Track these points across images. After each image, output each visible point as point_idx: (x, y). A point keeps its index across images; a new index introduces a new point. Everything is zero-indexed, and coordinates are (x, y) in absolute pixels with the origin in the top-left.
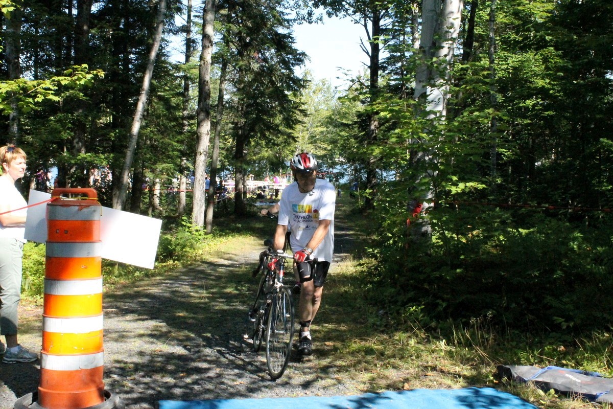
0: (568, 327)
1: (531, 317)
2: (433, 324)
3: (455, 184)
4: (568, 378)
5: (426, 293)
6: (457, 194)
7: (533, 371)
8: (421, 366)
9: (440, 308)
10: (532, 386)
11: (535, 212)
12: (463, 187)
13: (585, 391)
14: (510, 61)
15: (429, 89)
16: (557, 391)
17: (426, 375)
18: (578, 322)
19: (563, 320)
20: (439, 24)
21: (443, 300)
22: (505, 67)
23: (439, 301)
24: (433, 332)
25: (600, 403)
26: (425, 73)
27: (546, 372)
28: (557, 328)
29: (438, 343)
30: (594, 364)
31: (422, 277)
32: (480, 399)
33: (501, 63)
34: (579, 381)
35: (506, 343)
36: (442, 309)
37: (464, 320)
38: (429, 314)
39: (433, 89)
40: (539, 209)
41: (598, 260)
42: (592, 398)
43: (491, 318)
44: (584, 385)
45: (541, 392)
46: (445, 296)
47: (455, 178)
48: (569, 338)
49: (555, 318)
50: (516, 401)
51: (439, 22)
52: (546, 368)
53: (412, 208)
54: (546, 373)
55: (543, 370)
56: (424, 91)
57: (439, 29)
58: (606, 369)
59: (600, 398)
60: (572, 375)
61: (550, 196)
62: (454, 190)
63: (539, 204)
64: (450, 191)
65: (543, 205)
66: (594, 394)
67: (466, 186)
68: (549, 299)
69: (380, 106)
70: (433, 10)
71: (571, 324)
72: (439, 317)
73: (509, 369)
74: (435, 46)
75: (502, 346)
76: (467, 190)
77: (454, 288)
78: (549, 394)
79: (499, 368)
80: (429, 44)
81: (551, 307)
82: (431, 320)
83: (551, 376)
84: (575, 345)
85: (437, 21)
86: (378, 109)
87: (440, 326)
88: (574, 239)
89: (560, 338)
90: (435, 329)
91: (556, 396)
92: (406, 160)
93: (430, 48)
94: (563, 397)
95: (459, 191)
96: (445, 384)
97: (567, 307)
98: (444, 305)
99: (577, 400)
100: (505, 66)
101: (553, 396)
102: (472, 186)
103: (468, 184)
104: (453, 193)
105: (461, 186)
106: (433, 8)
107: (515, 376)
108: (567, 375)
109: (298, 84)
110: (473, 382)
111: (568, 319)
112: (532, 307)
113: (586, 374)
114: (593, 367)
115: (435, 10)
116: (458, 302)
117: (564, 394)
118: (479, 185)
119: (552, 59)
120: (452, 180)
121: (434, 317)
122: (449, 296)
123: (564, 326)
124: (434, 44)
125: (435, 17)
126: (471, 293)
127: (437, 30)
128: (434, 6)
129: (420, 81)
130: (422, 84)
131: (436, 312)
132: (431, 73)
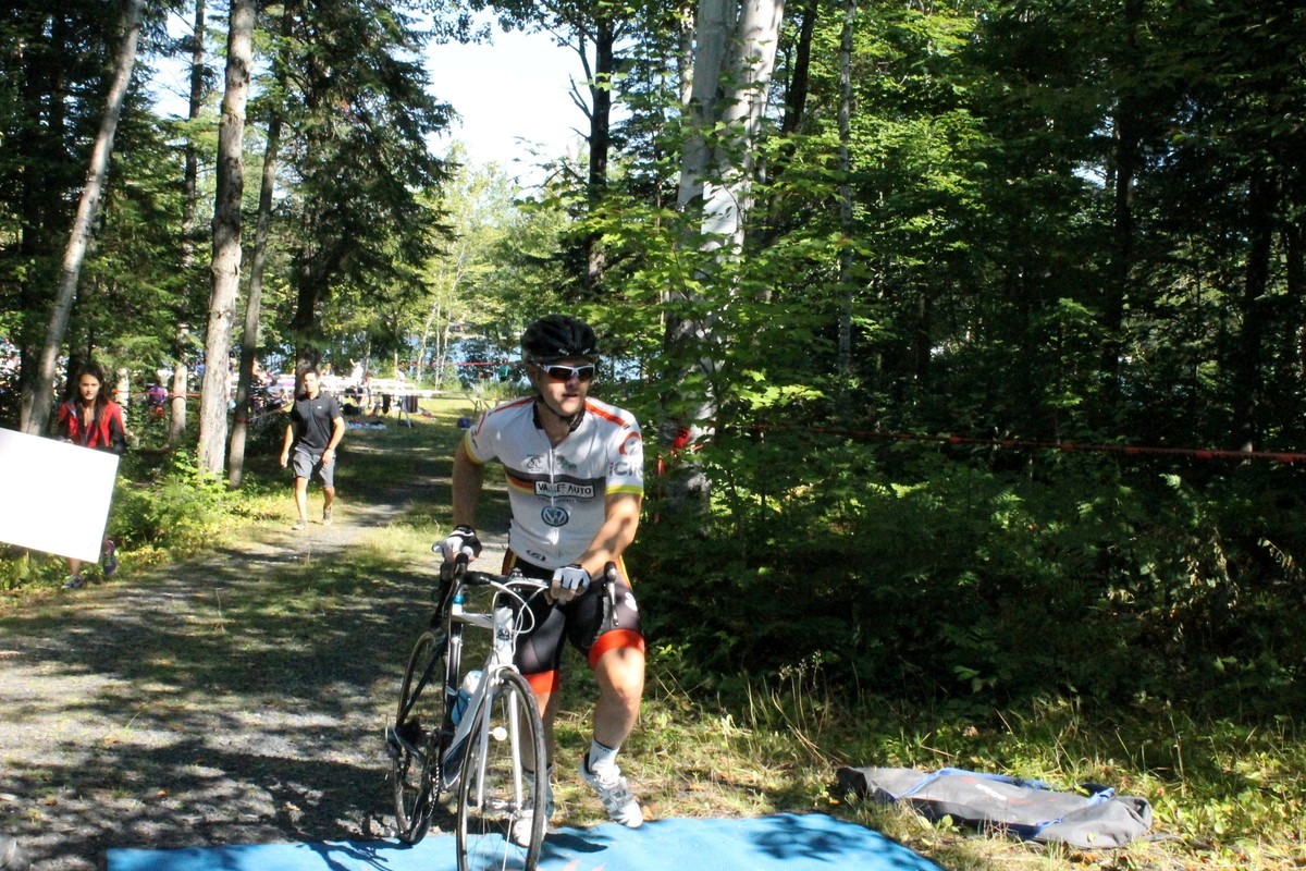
0: (986, 688)
1: (909, 666)
2: (708, 682)
3: (759, 389)
4: (982, 792)
5: (694, 616)
6: (764, 410)
7: (910, 779)
8: (680, 769)
9: (724, 650)
10: (907, 811)
11: (924, 449)
12: (776, 396)
13: (1013, 820)
14: (881, 135)
15: (708, 188)
16: (957, 820)
17: (688, 790)
18: (1007, 677)
19: (976, 673)
20: (731, 53)
21: (731, 632)
22: (869, 147)
23: (721, 634)
24: (707, 699)
25: (1043, 843)
26: (701, 153)
27: (937, 779)
28: (962, 689)
29: (716, 721)
30: (1036, 762)
31: (685, 583)
32: (800, 838)
33: (863, 138)
34: (1004, 798)
35: (857, 721)
36: (727, 651)
37: (771, 674)
38: (700, 662)
39: (716, 187)
40: (933, 443)
41: (1049, 550)
42: (1027, 832)
43: (821, 665)
44: (1014, 807)
45: (925, 823)
46: (734, 623)
47: (758, 377)
48: (986, 711)
49: (959, 669)
50: (873, 841)
51: (732, 48)
52: (938, 773)
53: (668, 437)
54: (936, 784)
55: (932, 777)
56: (697, 193)
57: (732, 63)
58: (1058, 772)
59: (1044, 833)
60: (990, 786)
61: (955, 415)
62: (757, 401)
63: (933, 433)
64: (750, 403)
65: (941, 435)
66: (1032, 824)
67: (781, 394)
68: (947, 630)
69: (604, 221)
70: (720, 23)
71: (992, 682)
72: (719, 668)
73: (861, 776)
74: (722, 100)
75: (850, 729)
76: (784, 401)
77: (753, 606)
78: (941, 827)
79: (840, 773)
80: (709, 94)
81: (952, 647)
82: (704, 673)
83: (946, 788)
84: (998, 724)
85: (727, 45)
86: (597, 227)
87: (722, 686)
88: (1004, 507)
89: (968, 709)
90: (712, 693)
91: (955, 829)
92: (658, 337)
93: (713, 102)
94: (970, 831)
95: (768, 403)
96: (728, 808)
97: (984, 645)
98: (732, 641)
99: (998, 837)
100: (872, 146)
101: (949, 830)
102: (793, 394)
103: (786, 390)
104: (754, 407)
105: (772, 393)
106: (721, 19)
107: (874, 789)
108: (980, 787)
109: (434, 172)
110: (785, 801)
111: (986, 670)
112: (913, 647)
113: (1019, 783)
114: (1033, 769)
115: (723, 23)
116: (760, 634)
117: (970, 825)
118: (809, 392)
119: (965, 133)
120: (752, 379)
121: (710, 668)
122: (742, 623)
123: (977, 686)
124: (720, 93)
125: (723, 38)
126: (787, 617)
127: (728, 65)
128: (723, 14)
129: (690, 171)
130: (695, 177)
131: (714, 658)
132: (714, 153)
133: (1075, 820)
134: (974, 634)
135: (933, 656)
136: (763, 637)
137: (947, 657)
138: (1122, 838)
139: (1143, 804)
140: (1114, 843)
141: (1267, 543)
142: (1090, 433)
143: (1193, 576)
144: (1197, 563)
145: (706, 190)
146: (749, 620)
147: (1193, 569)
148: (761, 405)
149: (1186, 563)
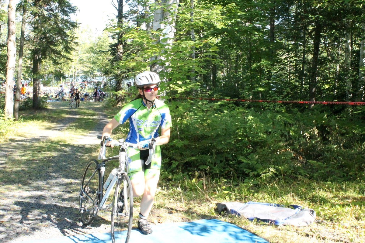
0: (254, 175)
2: (170, 177)
3: (180, 86)
6: (182, 93)
7: (238, 205)
9: (174, 166)
11: (229, 104)
12: (186, 88)
13: (275, 218)
14: (202, 14)
17: (171, 212)
19: (251, 170)
21: (176, 161)
23: (173, 161)
24: (170, 181)
25: (285, 225)
26: (160, 15)
28: (247, 175)
29: (175, 189)
36: (175, 166)
37: (190, 173)
38: (166, 170)
39: (166, 25)
43: (209, 171)
46: (177, 158)
47: (180, 83)
49: (245, 170)
52: (247, 203)
54: (248, 207)
55: (245, 205)
56: (159, 28)
59: (285, 222)
62: (180, 90)
63: (232, 98)
64: (177, 91)
65: (234, 99)
67: (187, 88)
68: (241, 158)
72: (173, 172)
73: (225, 205)
76: (188, 90)
77: (183, 153)
78: (254, 222)
81: (243, 162)
82: (168, 173)
83: (251, 208)
86: (132, 36)
87: (174, 177)
91: (258, 222)
95: (183, 90)
97: (253, 162)
98: (177, 163)
102: (191, 88)
103: (189, 86)
104: (179, 92)
105: (184, 87)
107: (230, 209)
109: (73, 25)
111: (253, 169)
116: (185, 161)
117: (263, 221)
120: (178, 84)
121: (171, 171)
122: (180, 158)
123: (251, 174)
126: (193, 156)
129: (156, 21)
130: (158, 23)
131: (171, 168)
132: (163, 15)
133: (294, 218)
134: (248, 159)
135: (235, 166)
137: (241, 165)
138: (309, 223)
139: (313, 212)
140: (307, 225)
141: (329, 129)
142: (276, 97)
143: (308, 139)
144: (309, 135)
145: (162, 26)
146: (181, 157)
147: (307, 137)
148: (181, 91)
149: (306, 135)
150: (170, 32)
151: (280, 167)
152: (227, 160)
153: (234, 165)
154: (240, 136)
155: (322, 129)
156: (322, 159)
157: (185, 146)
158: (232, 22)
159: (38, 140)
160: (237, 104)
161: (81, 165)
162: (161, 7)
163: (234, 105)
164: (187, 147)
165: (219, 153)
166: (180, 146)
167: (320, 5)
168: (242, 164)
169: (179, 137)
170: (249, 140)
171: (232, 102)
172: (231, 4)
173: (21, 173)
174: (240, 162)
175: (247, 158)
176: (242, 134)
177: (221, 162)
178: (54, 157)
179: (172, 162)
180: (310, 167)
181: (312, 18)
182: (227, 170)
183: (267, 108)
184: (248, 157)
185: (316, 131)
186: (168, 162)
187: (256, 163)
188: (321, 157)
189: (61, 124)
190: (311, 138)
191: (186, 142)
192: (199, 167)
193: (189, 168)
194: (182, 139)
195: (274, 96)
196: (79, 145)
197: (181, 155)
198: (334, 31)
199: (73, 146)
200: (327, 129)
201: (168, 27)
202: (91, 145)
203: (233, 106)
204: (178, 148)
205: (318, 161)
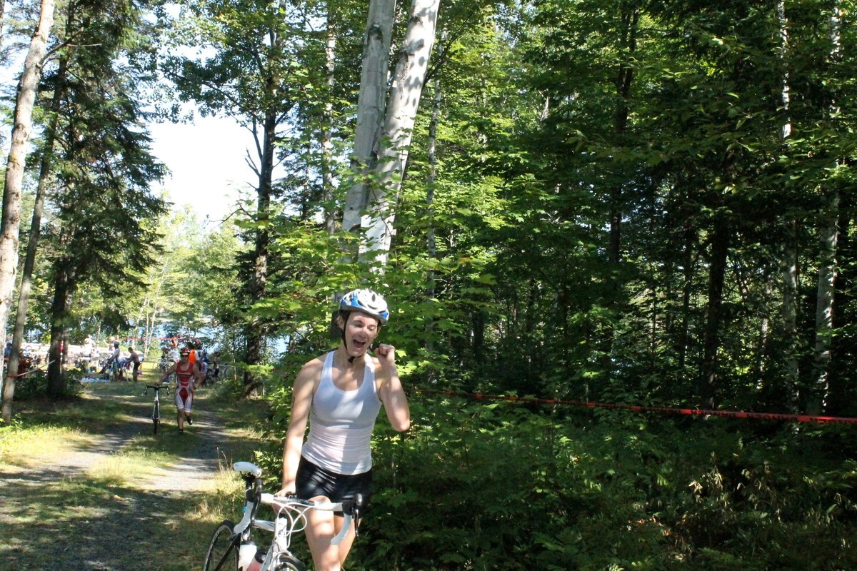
3: (403, 363)
6: (405, 377)
9: (382, 553)
11: (514, 406)
12: (415, 367)
14: (453, 194)
20: (382, 128)
21: (388, 540)
23: (380, 542)
26: (359, 196)
33: (441, 194)
36: (384, 554)
38: (362, 562)
39: (374, 219)
46: (389, 534)
47: (403, 353)
51: (383, 124)
56: (357, 224)
57: (383, 134)
63: (521, 395)
65: (528, 397)
67: (418, 366)
70: (375, 107)
74: (375, 160)
76: (420, 372)
77: (403, 521)
80: (367, 156)
81: (545, 549)
85: (378, 123)
88: (559, 446)
93: (368, 161)
95: (409, 372)
97: (568, 548)
98: (389, 546)
102: (427, 366)
105: (411, 365)
106: (375, 104)
115: (377, 107)
116: (408, 542)
121: (373, 565)
122: (396, 534)
124: (374, 155)
125: (376, 117)
126: (426, 529)
127: (379, 135)
128: (377, 101)
129: (351, 209)
130: (355, 213)
131: (375, 558)
132: (369, 197)
134: (558, 540)
135: (527, 555)
136: (411, 544)
137: (542, 556)
141: (747, 473)
142: (625, 395)
143: (698, 496)
144: (701, 487)
145: (365, 221)
146: (399, 531)
147: (698, 491)
148: (403, 374)
149: (693, 486)
150: (382, 236)
151: (633, 563)
152: (509, 542)
153: (524, 553)
154: (540, 485)
155: (731, 473)
156: (730, 546)
157: (409, 504)
158: (525, 215)
159: (56, 475)
160: (533, 408)
161: (158, 543)
162: (364, 178)
163: (526, 411)
164: (412, 507)
165: (488, 523)
166: (396, 506)
167: (730, 189)
168: (544, 553)
169: (395, 482)
170: (561, 495)
171: (520, 402)
172: (524, 175)
173: (11, 558)
174: (539, 549)
175: (555, 538)
176: (543, 480)
177: (494, 545)
178: (94, 520)
179: (376, 542)
180: (703, 563)
181: (708, 213)
182: (506, 567)
183: (602, 419)
184: (558, 536)
185: (718, 477)
186: (367, 542)
187: (576, 551)
188: (731, 541)
189: (114, 439)
190: (705, 493)
191: (413, 496)
192: (441, 558)
193: (416, 560)
194: (403, 487)
195: (622, 392)
196: (154, 492)
197: (400, 526)
198: (759, 244)
199: (139, 494)
200: (743, 473)
201: (380, 224)
202: (182, 492)
203: (525, 413)
204: (391, 509)
205: (723, 549)
